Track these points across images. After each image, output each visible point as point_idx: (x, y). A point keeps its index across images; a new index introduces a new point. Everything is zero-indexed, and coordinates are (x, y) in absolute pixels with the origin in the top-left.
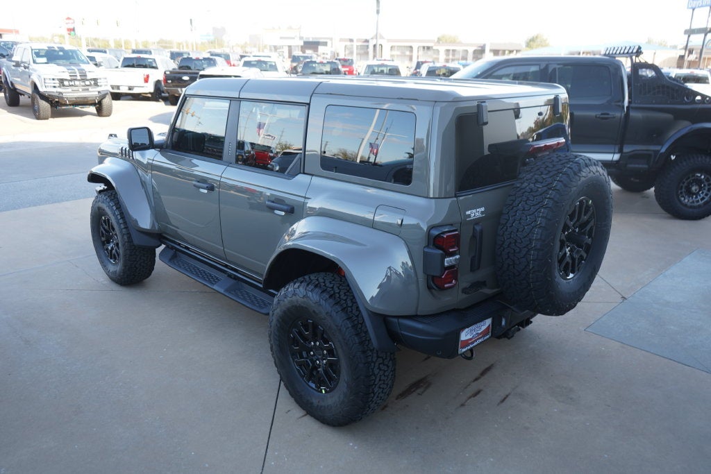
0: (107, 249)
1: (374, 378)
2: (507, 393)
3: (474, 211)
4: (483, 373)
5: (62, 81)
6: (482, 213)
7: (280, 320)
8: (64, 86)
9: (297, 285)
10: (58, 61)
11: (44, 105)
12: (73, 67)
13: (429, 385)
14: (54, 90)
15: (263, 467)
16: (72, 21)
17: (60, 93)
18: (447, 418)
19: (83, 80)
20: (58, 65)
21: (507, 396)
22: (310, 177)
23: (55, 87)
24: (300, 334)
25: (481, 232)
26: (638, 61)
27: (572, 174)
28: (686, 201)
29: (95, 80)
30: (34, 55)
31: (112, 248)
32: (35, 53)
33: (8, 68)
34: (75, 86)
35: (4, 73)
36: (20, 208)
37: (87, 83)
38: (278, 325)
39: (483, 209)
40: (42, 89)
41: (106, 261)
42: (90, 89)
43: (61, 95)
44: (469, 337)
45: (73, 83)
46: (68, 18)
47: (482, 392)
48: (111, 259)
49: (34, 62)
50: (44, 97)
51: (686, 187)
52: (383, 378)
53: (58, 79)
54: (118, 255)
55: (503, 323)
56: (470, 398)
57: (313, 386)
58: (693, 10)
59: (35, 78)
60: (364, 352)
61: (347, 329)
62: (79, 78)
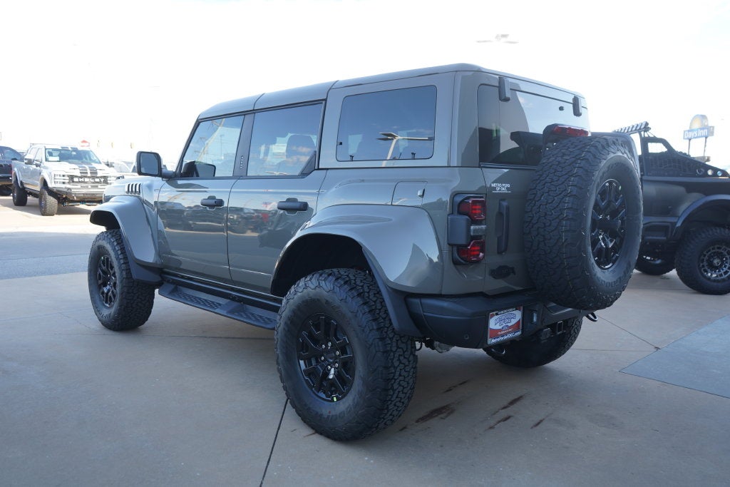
0: (103, 293)
1: (394, 371)
2: (540, 418)
3: (499, 185)
4: (512, 403)
5: (72, 177)
6: (507, 188)
7: (289, 322)
8: (73, 182)
9: (308, 279)
10: (70, 160)
11: (52, 201)
12: (84, 165)
13: (452, 412)
14: (63, 186)
15: (264, 476)
16: (87, 144)
17: (69, 189)
18: (475, 438)
19: (93, 177)
20: (70, 163)
21: (541, 421)
22: (325, 171)
23: (64, 183)
24: (311, 336)
25: (508, 208)
26: (646, 135)
27: (600, 147)
28: (709, 274)
29: (105, 177)
30: (47, 155)
31: (109, 290)
32: (49, 152)
33: (20, 169)
34: (84, 182)
35: (15, 173)
36: (14, 278)
37: (97, 180)
38: (286, 329)
39: (508, 186)
40: (51, 185)
41: (101, 306)
42: (99, 187)
43: (69, 191)
44: (498, 327)
45: (83, 180)
46: (84, 142)
47: (511, 418)
48: (106, 302)
49: (47, 160)
50: (53, 193)
51: (707, 261)
52: (403, 373)
53: (68, 176)
54: (114, 296)
55: (535, 319)
56: (499, 422)
57: (324, 396)
58: (690, 140)
59: (45, 175)
60: (382, 339)
61: (363, 314)
62: (89, 175)
